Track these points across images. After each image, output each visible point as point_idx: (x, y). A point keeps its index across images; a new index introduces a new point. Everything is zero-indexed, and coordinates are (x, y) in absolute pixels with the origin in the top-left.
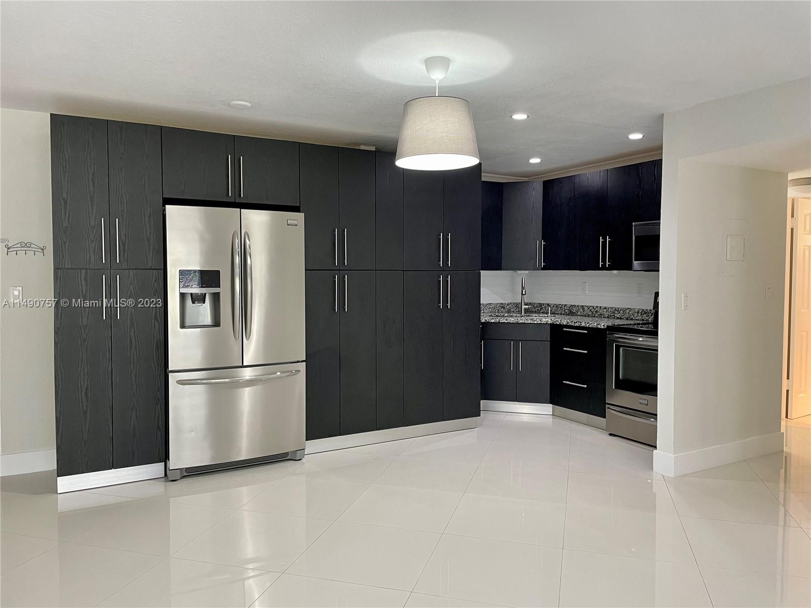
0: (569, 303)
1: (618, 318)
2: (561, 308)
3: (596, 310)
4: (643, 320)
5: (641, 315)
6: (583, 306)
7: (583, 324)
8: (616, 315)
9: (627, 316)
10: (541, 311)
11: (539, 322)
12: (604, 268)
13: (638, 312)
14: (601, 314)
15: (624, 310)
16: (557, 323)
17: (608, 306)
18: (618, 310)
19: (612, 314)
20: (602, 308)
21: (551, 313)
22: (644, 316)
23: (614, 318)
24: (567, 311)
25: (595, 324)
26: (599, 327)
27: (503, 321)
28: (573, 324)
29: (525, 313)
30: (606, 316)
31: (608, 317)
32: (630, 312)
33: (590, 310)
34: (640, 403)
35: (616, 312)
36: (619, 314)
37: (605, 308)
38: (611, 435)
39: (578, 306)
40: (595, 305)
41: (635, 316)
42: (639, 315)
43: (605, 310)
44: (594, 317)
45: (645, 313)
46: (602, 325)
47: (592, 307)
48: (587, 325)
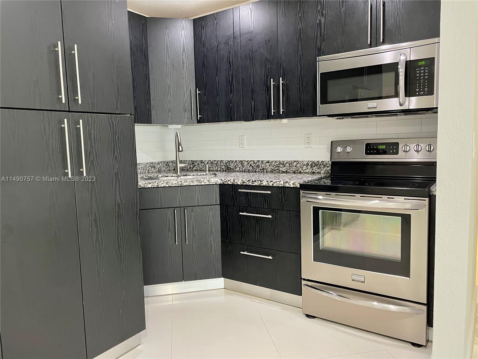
0: (226, 159)
1: (284, 172)
2: (216, 164)
3: (257, 164)
4: (313, 173)
5: (312, 167)
6: (242, 161)
7: (265, 183)
8: (281, 169)
9: (294, 169)
10: (194, 169)
11: (207, 183)
12: (278, 116)
13: (307, 165)
14: (263, 169)
15: (291, 164)
16: (229, 183)
17: (271, 160)
18: (283, 164)
19: (277, 168)
20: (264, 162)
21: (208, 171)
22: (314, 168)
23: (279, 172)
24: (223, 167)
25: (282, 182)
26: (287, 185)
27: (163, 185)
28: (251, 184)
29: (181, 173)
30: (269, 170)
31: (272, 172)
32: (298, 165)
33: (250, 165)
34: (353, 280)
35: (281, 166)
36: (284, 168)
37: (268, 162)
38: (308, 316)
39: (236, 161)
40: (256, 160)
41: (304, 169)
42: (309, 167)
43: (268, 164)
44: (255, 172)
45: (317, 165)
46: (291, 183)
47: (252, 162)
48: (271, 184)
